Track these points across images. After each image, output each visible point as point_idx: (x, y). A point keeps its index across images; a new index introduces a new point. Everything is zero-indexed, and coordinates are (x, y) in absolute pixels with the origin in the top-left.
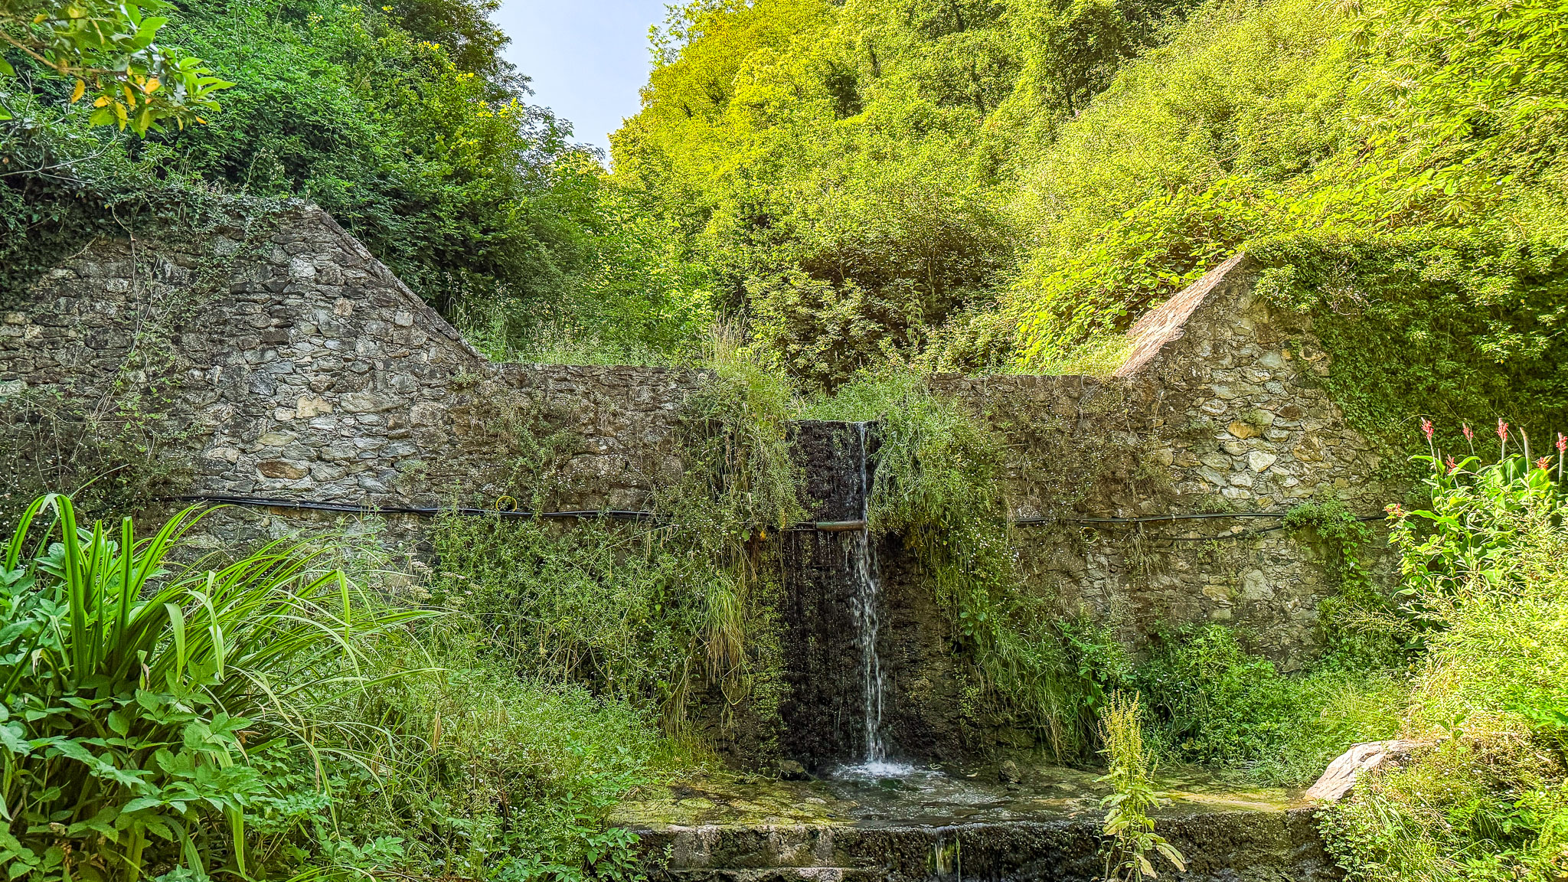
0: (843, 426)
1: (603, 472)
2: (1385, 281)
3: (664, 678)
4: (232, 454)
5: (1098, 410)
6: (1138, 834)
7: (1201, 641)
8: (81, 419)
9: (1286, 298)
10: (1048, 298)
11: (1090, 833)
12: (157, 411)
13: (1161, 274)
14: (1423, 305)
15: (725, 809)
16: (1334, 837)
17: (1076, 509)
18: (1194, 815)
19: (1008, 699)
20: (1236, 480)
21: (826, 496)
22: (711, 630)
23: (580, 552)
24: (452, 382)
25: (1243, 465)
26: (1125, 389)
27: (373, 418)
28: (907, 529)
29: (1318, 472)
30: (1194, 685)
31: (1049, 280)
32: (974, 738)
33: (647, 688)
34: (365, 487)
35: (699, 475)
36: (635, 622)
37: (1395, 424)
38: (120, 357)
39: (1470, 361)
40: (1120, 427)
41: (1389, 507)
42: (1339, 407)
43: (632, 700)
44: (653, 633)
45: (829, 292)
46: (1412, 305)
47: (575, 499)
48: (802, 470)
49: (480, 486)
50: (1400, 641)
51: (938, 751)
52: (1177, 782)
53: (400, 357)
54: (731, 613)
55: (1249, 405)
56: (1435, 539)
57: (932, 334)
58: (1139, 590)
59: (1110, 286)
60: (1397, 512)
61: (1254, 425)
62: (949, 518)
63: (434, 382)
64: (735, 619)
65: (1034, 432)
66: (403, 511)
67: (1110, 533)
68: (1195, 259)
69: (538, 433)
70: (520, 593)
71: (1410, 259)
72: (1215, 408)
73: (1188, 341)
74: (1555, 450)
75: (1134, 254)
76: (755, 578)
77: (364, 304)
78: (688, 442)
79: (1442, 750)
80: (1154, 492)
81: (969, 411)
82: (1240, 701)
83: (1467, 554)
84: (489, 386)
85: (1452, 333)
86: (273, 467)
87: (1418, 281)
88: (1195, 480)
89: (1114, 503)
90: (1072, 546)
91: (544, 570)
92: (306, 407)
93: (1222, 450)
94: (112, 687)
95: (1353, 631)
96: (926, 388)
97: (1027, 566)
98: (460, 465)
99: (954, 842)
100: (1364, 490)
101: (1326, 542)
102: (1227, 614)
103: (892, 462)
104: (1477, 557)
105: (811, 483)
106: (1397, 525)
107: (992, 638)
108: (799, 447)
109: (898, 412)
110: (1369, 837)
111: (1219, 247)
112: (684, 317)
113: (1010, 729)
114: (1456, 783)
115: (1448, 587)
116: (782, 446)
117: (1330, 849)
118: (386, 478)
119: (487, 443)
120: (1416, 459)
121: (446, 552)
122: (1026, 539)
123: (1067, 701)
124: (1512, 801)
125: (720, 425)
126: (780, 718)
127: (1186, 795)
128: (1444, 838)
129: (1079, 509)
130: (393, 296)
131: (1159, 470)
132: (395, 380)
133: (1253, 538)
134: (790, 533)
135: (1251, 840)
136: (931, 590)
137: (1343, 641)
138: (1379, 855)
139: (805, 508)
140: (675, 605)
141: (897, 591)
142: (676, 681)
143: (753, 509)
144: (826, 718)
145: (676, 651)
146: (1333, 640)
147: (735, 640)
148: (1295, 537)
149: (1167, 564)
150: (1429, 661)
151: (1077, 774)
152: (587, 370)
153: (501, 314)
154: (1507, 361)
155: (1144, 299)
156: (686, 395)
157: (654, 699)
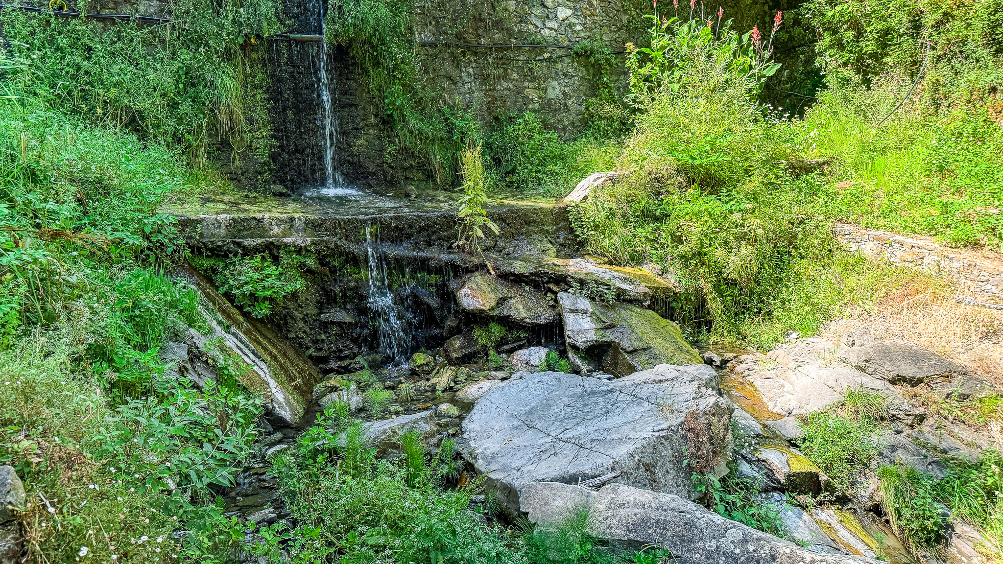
3: (189, 133)
6: (476, 217)
7: (521, 120)
11: (452, 218)
15: (236, 208)
16: (576, 219)
17: (456, 37)
18: (507, 209)
19: (412, 153)
20: (549, 24)
21: (296, 16)
22: (220, 103)
23: (120, 44)
25: (554, 15)
28: (350, 44)
29: (594, 23)
30: (515, 145)
32: (392, 175)
33: (178, 139)
36: (165, 95)
41: (628, 44)
43: (168, 145)
44: (179, 104)
47: (111, 5)
50: (624, 124)
51: (371, 182)
54: (233, 92)
56: (649, 65)
58: (490, 90)
60: (631, 48)
62: (377, 36)
64: (236, 97)
67: (475, 54)
70: (77, 72)
74: (718, 18)
76: (248, 69)
79: (634, 176)
80: (502, 29)
82: (538, 155)
83: (664, 75)
88: (526, 23)
89: (479, 35)
90: (453, 61)
91: (93, 56)
93: (543, 5)
95: (601, 118)
97: (426, 72)
99: (376, 223)
100: (617, 36)
101: (593, 65)
102: (537, 106)
104: (669, 76)
105: (285, 7)
106: (631, 56)
107: (404, 116)
110: (592, 219)
113: (413, 170)
114: (637, 192)
115: (650, 89)
117: (573, 225)
120: (646, 18)
122: (426, 55)
123: (446, 155)
124: (662, 201)
126: (271, 161)
127: (504, 201)
128: (628, 219)
129: (458, 37)
131: (506, 14)
133: (555, 61)
134: (272, 40)
135: (534, 222)
136: (366, 84)
137: (595, 123)
138: (596, 227)
139: (282, 24)
140: (193, 85)
141: (345, 84)
142: (198, 134)
143: (245, 21)
144: (301, 162)
145: (196, 116)
146: (590, 123)
147: (237, 110)
148: (577, 62)
149: (507, 75)
150: (635, 131)
151: (449, 194)
157: (183, 146)
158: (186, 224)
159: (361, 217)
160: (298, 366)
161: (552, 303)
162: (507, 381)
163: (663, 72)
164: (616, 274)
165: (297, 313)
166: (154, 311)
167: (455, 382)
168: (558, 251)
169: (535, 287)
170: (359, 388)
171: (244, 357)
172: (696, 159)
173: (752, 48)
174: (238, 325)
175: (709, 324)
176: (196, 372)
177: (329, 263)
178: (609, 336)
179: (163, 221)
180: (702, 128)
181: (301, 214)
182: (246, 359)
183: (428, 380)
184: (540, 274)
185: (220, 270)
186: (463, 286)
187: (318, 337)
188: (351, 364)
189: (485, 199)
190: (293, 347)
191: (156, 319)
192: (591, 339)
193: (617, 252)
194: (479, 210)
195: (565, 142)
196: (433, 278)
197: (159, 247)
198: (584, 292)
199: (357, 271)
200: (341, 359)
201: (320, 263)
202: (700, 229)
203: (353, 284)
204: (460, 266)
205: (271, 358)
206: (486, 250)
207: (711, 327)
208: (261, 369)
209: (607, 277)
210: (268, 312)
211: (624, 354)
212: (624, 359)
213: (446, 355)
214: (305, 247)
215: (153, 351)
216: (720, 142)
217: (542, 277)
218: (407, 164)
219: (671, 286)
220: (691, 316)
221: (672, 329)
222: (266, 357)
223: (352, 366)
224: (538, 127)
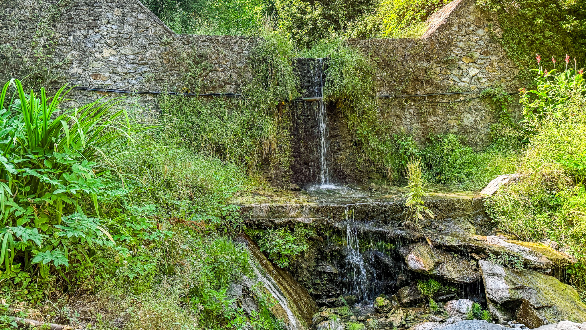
0: (314, 60)
1: (222, 79)
3: (248, 156)
4: (80, 71)
5: (412, 52)
6: (418, 206)
7: (446, 140)
8: (21, 57)
9: (488, 6)
10: (395, 8)
11: (401, 206)
12: (49, 54)
14: (541, 9)
15: (271, 199)
16: (489, 207)
17: (402, 92)
18: (438, 200)
19: (373, 162)
20: (464, 79)
21: (307, 87)
22: (264, 138)
23: (215, 109)
24: (161, 42)
25: (467, 74)
26: (424, 44)
27: (132, 57)
28: (337, 101)
29: (495, 76)
30: (442, 156)
32: (360, 176)
33: (241, 159)
34: (131, 84)
35: (258, 80)
36: (236, 135)
37: (526, 57)
38: (32, 32)
39: (557, 32)
40: (421, 59)
41: (520, 89)
42: (505, 51)
43: (236, 163)
44: (243, 139)
45: (309, 7)
46: (537, 9)
47: (211, 89)
48: (298, 78)
49: (175, 83)
50: (520, 140)
51: (347, 181)
52: (433, 190)
53: (141, 32)
54: (272, 132)
55: (471, 50)
56: (537, 101)
57: (349, 24)
58: (424, 122)
59: (420, 3)
60: (523, 91)
61: (472, 58)
62: (353, 95)
63: (155, 42)
64: (273, 134)
65: (388, 61)
66: (147, 93)
67: (414, 101)
69: (196, 63)
70: (193, 124)
72: (457, 51)
73: (449, 24)
76: (280, 119)
77: (125, 10)
78: (254, 67)
79: (531, 177)
80: (432, 85)
81: (362, 53)
82: (458, 162)
83: (548, 107)
84: (176, 44)
85: (552, 21)
86: (96, 76)
88: (448, 80)
89: (416, 89)
90: (400, 106)
91: (201, 116)
92: (107, 52)
93: (459, 68)
94: (44, 151)
95: (502, 136)
96: (346, 44)
97: (383, 114)
98: (167, 75)
99: (352, 209)
100: (511, 83)
101: (495, 103)
102: (456, 130)
103: (332, 74)
104: (552, 108)
105: (301, 83)
106: (523, 96)
107: (368, 140)
108: (297, 68)
109: (335, 54)
110: (502, 207)
112: (251, 19)
113: (374, 173)
115: (540, 118)
116: (290, 68)
117: (487, 211)
118: (140, 80)
119: (176, 67)
120: (533, 71)
121: (164, 108)
122: (382, 104)
123: (395, 163)
124: (554, 195)
125: (266, 60)
126: (290, 170)
127: (436, 194)
128: (529, 207)
130: (136, 7)
131: (435, 76)
132: (140, 41)
133: (468, 102)
134: (294, 102)
135: (459, 209)
136: (346, 123)
137: (499, 140)
138: (505, 213)
139: (299, 92)
140: (251, 129)
141: (333, 124)
142: (252, 156)
143: (279, 93)
144: (307, 170)
145: (252, 146)
146: (495, 139)
147: (273, 142)
148: (484, 101)
149: (435, 112)
150: (530, 146)
151: (397, 188)
152: (213, 37)
153: (179, 15)
154: (572, 32)
155: (433, 8)
156: (253, 47)
157: (244, 163)
158: (245, 210)
159: (342, 205)
160: (304, 301)
161: (474, 267)
162: (443, 325)
163: (547, 105)
164: (522, 248)
165: (303, 265)
166: (225, 264)
167: (406, 321)
168: (477, 229)
169: (461, 255)
170: (342, 319)
172: (579, 165)
174: (270, 272)
176: (246, 303)
177: (323, 234)
178: (520, 295)
179: (232, 209)
180: (582, 143)
181: (307, 203)
183: (387, 317)
184: (465, 247)
185: (261, 237)
186: (410, 252)
187: (316, 281)
188: (336, 301)
189: (423, 193)
190: (301, 287)
191: (226, 269)
192: (506, 296)
193: (522, 231)
194: (419, 201)
195: (477, 153)
196: (389, 246)
197: (229, 223)
198: (499, 261)
199: (339, 239)
200: (330, 297)
201: (317, 234)
203: (337, 248)
204: (407, 239)
205: (288, 294)
206: (425, 227)
209: (516, 250)
210: (288, 265)
211: (533, 309)
212: (533, 313)
213: (399, 300)
214: (309, 224)
215: (224, 291)
217: (466, 248)
218: (370, 169)
219: (566, 258)
221: (570, 291)
222: (285, 294)
223: (337, 302)
224: (458, 144)
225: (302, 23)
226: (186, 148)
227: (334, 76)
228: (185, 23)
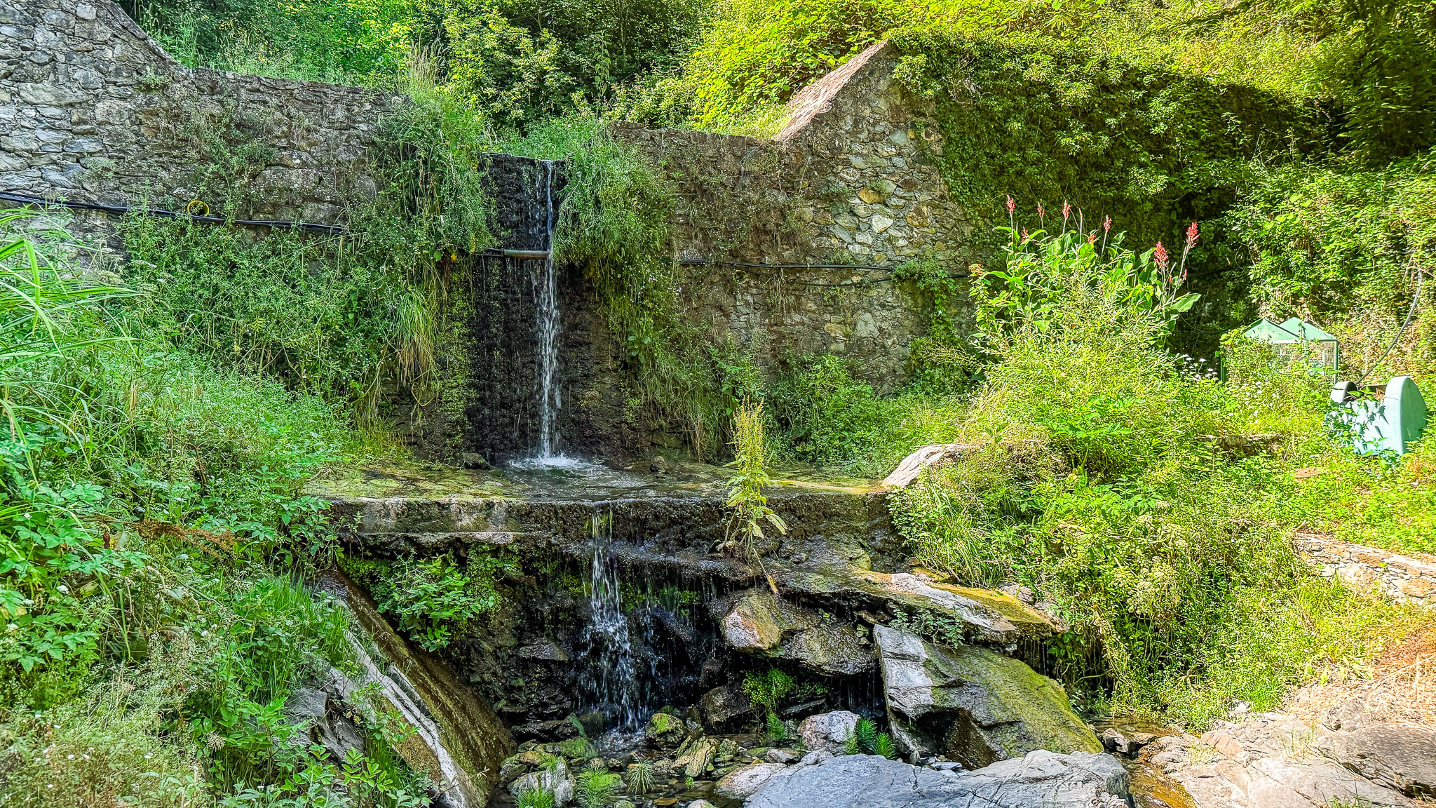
0: (532, 163)
1: (296, 186)
2: (996, 77)
3: (357, 380)
5: (756, 169)
6: (753, 506)
7: (819, 367)
9: (917, 83)
10: (725, 67)
11: (717, 507)
13: (821, 56)
14: (1022, 101)
15: (412, 488)
16: (899, 513)
17: (731, 254)
18: (797, 495)
19: (663, 409)
20: (860, 238)
21: (515, 226)
22: (402, 339)
23: (273, 260)
24: (140, 83)
25: (867, 226)
26: (780, 152)
27: (56, 112)
28: (586, 263)
29: (924, 236)
30: (809, 401)
31: (727, 51)
32: (632, 439)
33: (340, 387)
34: (49, 181)
35: (393, 196)
36: (328, 327)
37: (988, 201)
39: (1051, 152)
40: (774, 186)
41: (972, 266)
42: (946, 183)
43: (325, 396)
44: (346, 339)
45: (527, 40)
46: (1014, 100)
47: (268, 209)
48: (493, 200)
49: (170, 188)
50: (969, 374)
51: (602, 449)
52: (788, 474)
53: (83, 52)
54: (422, 325)
55: (877, 175)
56: (1004, 294)
57: (620, 91)
58: (776, 325)
59: (778, 61)
60: (978, 271)
61: (879, 193)
62: (623, 253)
63: (120, 80)
64: (425, 331)
65: (702, 183)
66: (90, 208)
67: (757, 276)
68: (850, 45)
69: (231, 142)
70: (213, 295)
71: (1018, 60)
72: (850, 175)
73: (835, 114)
74: (1103, 229)
75: (800, 34)
76: (445, 295)
78: (382, 163)
79: (986, 452)
80: (795, 244)
81: (646, 159)
82: (843, 415)
83: (1026, 308)
84: (178, 90)
85: (1041, 127)
87: (1021, 80)
88: (828, 236)
89: (762, 251)
90: (726, 286)
91: (237, 274)
93: (852, 212)
95: (934, 364)
96: (609, 134)
97: (688, 300)
98: (150, 166)
99: (608, 512)
100: (957, 253)
101: (922, 293)
102: (842, 347)
103: (575, 200)
104: (1033, 310)
105: (500, 213)
106: (977, 282)
107: (654, 359)
108: (490, 178)
109: (583, 154)
110: (925, 513)
111: (870, 36)
112: (382, 49)
113: (663, 433)
114: (992, 475)
115: (1007, 329)
116: (473, 174)
117: (895, 522)
118: (72, 173)
119: (177, 147)
120: (999, 230)
121: (136, 250)
122: (689, 277)
123: (710, 412)
124: (1030, 489)
125: (414, 149)
126: (466, 419)
127: (793, 482)
128: (979, 514)
129: (734, 254)
131: (800, 225)
132: (79, 74)
133: (868, 287)
134: (480, 257)
135: (838, 514)
136: (605, 316)
137: (926, 372)
138: (931, 526)
139: (495, 236)
140: (368, 315)
141: (575, 316)
142: (368, 382)
143: (445, 232)
144: (507, 420)
145: (368, 356)
146: (918, 371)
147: (425, 349)
148: (900, 288)
149: (800, 304)
150: (986, 386)
151: (713, 468)
152: (280, 84)
153: (191, 20)
154: (1077, 154)
155: (804, 76)
156: (381, 117)
157: (346, 397)
158: (341, 510)
159: (586, 503)
160: (483, 729)
161: (864, 641)
162: (794, 768)
163: (1024, 304)
164: (963, 600)
165: (485, 645)
166: (284, 640)
167: (714, 764)
168: (873, 560)
169: (838, 616)
170: (570, 766)
171: (405, 712)
172: (1079, 430)
173: (1155, 272)
174: (401, 662)
175: (1109, 683)
176: (335, 735)
177: (537, 569)
178: (955, 700)
179: (309, 507)
180: (1086, 386)
181: (503, 498)
182: (409, 717)
183: (673, 758)
184: (846, 596)
185: (382, 579)
186: (731, 610)
187: (514, 683)
188: (558, 726)
189: (766, 479)
190: (475, 697)
191: (286, 653)
192: (926, 703)
193: (964, 564)
194: (757, 496)
195: (882, 397)
196: (687, 596)
197: (300, 543)
198: (914, 627)
199: (576, 582)
200: (544, 718)
201: (524, 570)
202: (1090, 536)
203: (569, 602)
204: (726, 579)
205: (444, 714)
206: (766, 555)
207: (1111, 689)
208: (429, 731)
209: (949, 604)
210: (445, 643)
211: (979, 730)
212: (979, 738)
213: (702, 718)
214: (505, 546)
215: (278, 704)
216: (1115, 407)
217: (849, 600)
218: (654, 425)
219: (1048, 621)
220: (1080, 669)
221: (1052, 691)
222: (436, 712)
223: (560, 729)
224: (843, 376)
225: (510, 75)
226: (192, 352)
227: (579, 204)
228: (208, 43)
